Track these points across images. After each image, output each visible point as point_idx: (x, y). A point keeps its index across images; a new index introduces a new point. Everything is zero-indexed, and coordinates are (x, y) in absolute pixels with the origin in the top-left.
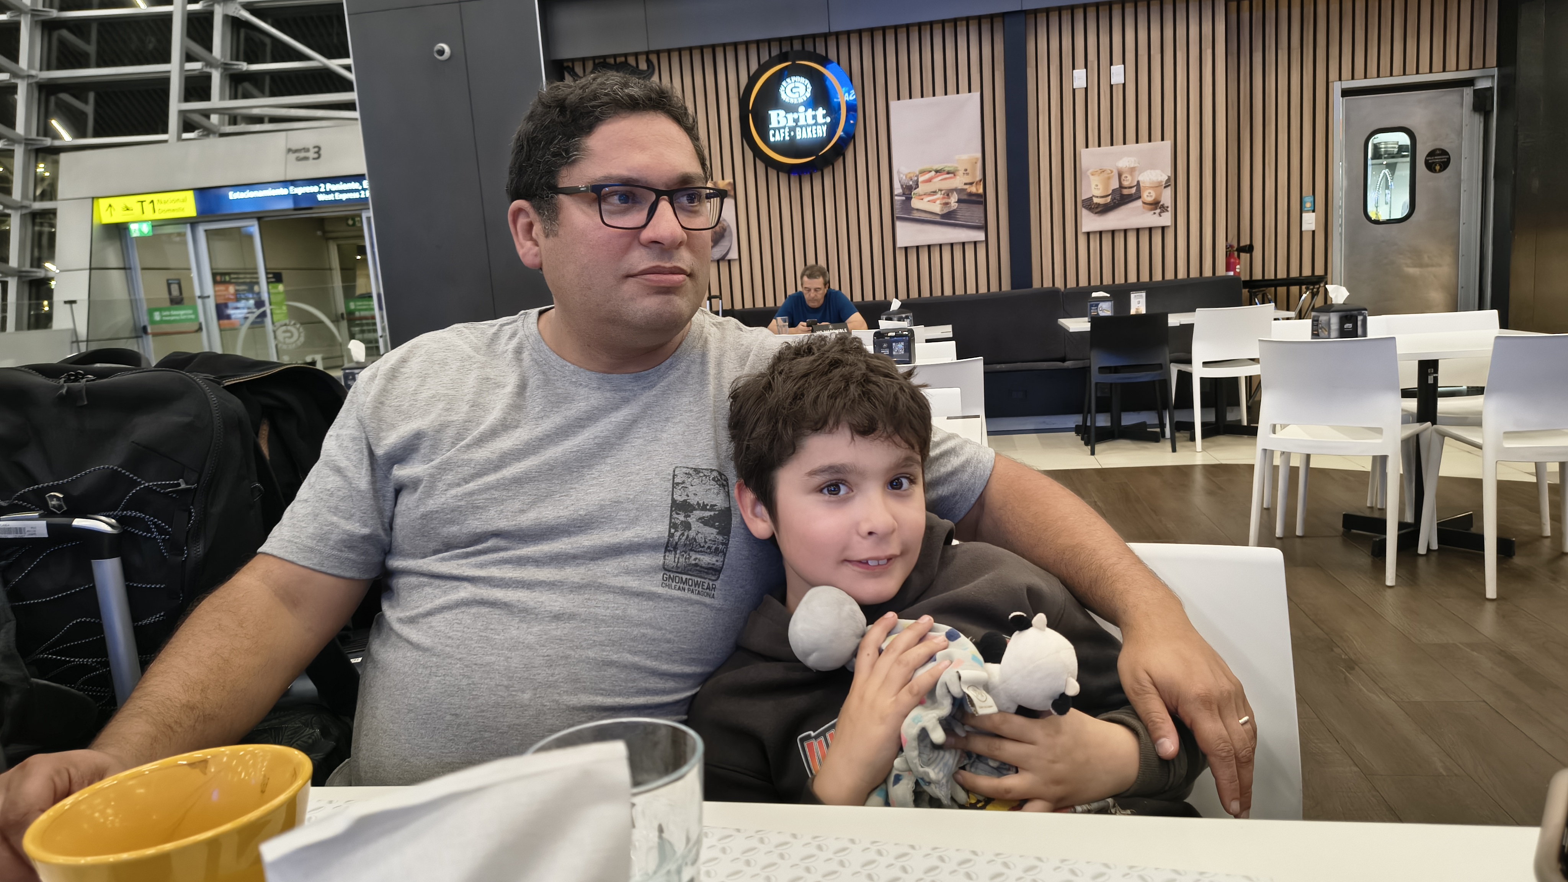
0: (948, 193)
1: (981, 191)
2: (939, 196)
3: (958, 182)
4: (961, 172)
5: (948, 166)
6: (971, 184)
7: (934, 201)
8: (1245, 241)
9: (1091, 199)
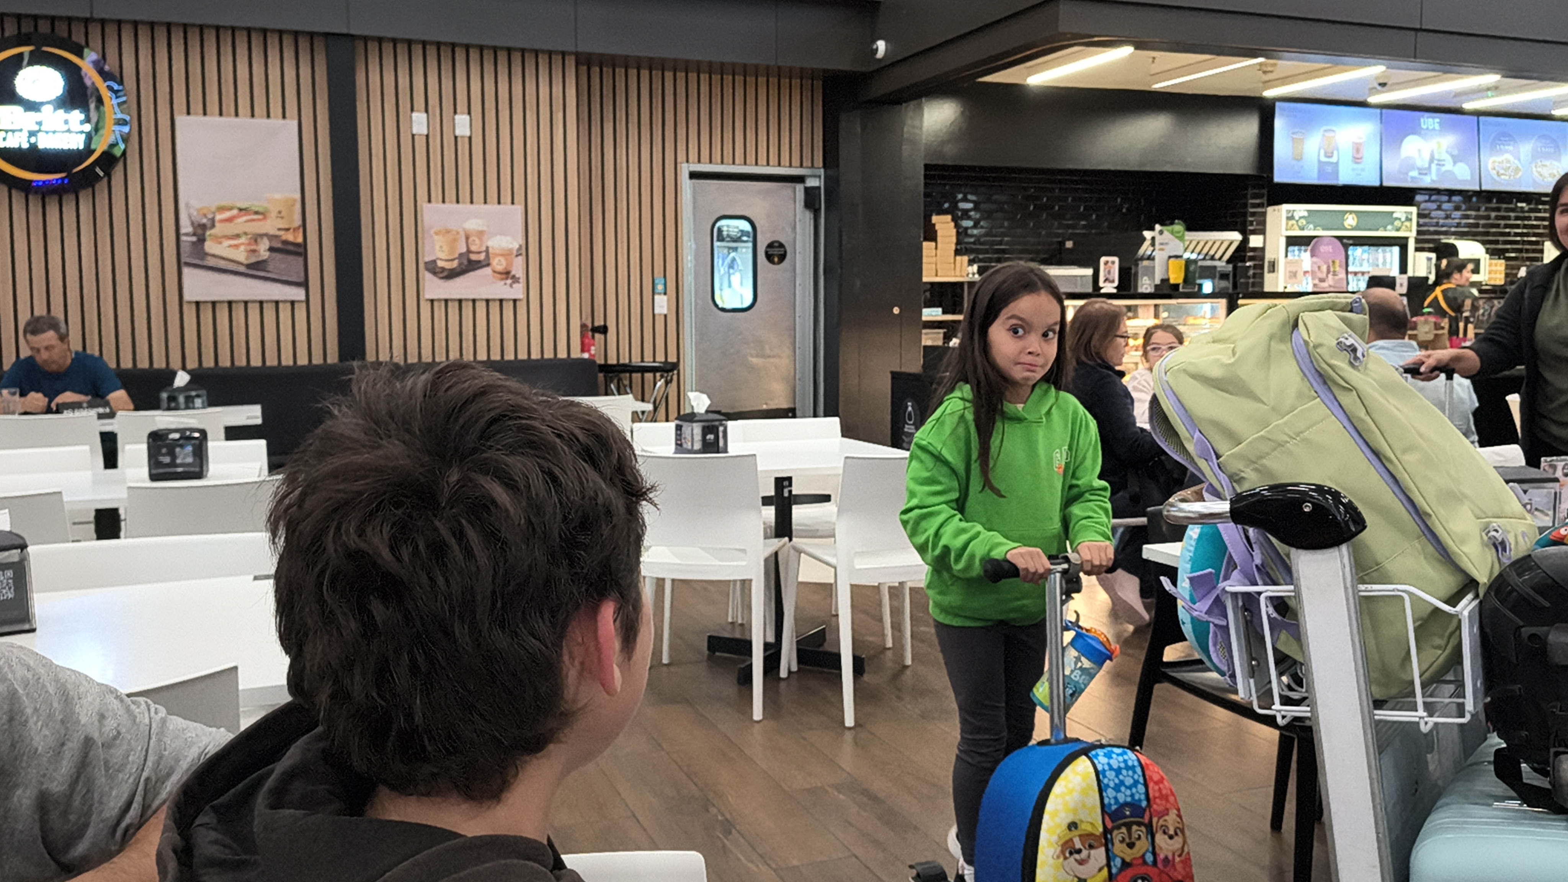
0: (256, 238)
1: (300, 240)
2: (243, 240)
3: (270, 226)
4: (273, 215)
5: (256, 205)
6: (287, 230)
7: (237, 246)
8: (599, 322)
9: (434, 262)
